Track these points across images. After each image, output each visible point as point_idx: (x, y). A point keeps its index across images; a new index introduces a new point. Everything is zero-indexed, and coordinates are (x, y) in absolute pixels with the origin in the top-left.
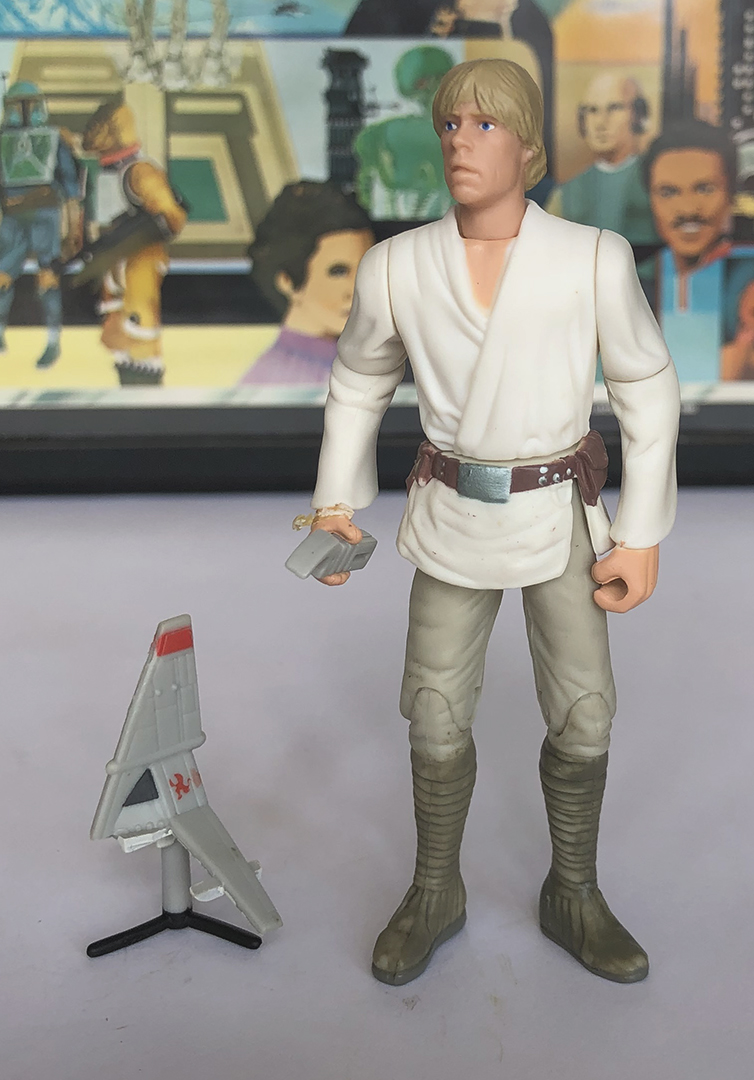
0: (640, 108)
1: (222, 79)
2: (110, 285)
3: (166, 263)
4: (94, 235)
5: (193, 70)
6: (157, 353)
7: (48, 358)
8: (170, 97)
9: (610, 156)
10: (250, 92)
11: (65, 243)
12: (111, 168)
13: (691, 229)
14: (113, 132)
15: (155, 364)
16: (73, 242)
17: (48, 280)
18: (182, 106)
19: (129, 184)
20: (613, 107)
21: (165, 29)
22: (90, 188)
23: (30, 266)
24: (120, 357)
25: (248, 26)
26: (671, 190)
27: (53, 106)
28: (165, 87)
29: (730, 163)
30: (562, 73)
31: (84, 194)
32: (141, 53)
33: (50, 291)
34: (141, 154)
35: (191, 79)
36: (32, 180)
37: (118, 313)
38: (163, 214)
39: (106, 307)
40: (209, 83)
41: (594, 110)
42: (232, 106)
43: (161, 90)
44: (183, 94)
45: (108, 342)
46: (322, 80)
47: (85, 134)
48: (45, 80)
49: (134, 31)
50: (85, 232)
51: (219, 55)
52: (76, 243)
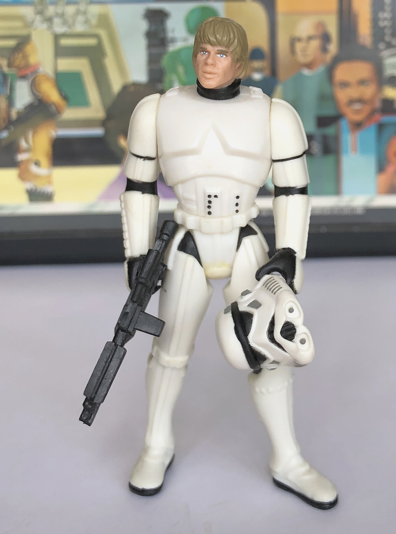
0: (325, 38)
1: (86, 26)
2: (23, 144)
3: (55, 131)
5: (70, 21)
6: (50, 182)
8: (57, 37)
9: (309, 66)
10: (103, 33)
12: (23, 77)
13: (357, 106)
14: (25, 57)
15: (49, 189)
16: (2, 120)
18: (64, 42)
19: (34, 87)
20: (310, 38)
22: (12, 89)
24: (29, 186)
26: (345, 85)
28: (54, 31)
29: (379, 68)
30: (281, 20)
31: (8, 92)
32: (40, 13)
34: (41, 69)
35: (70, 27)
37: (28, 161)
38: (54, 103)
39: (21, 157)
40: (79, 28)
41: (299, 40)
42: (92, 42)
43: (52, 33)
44: (65, 35)
45: (22, 177)
46: (144, 26)
47: (9, 59)
51: (85, 13)
52: (4, 121)
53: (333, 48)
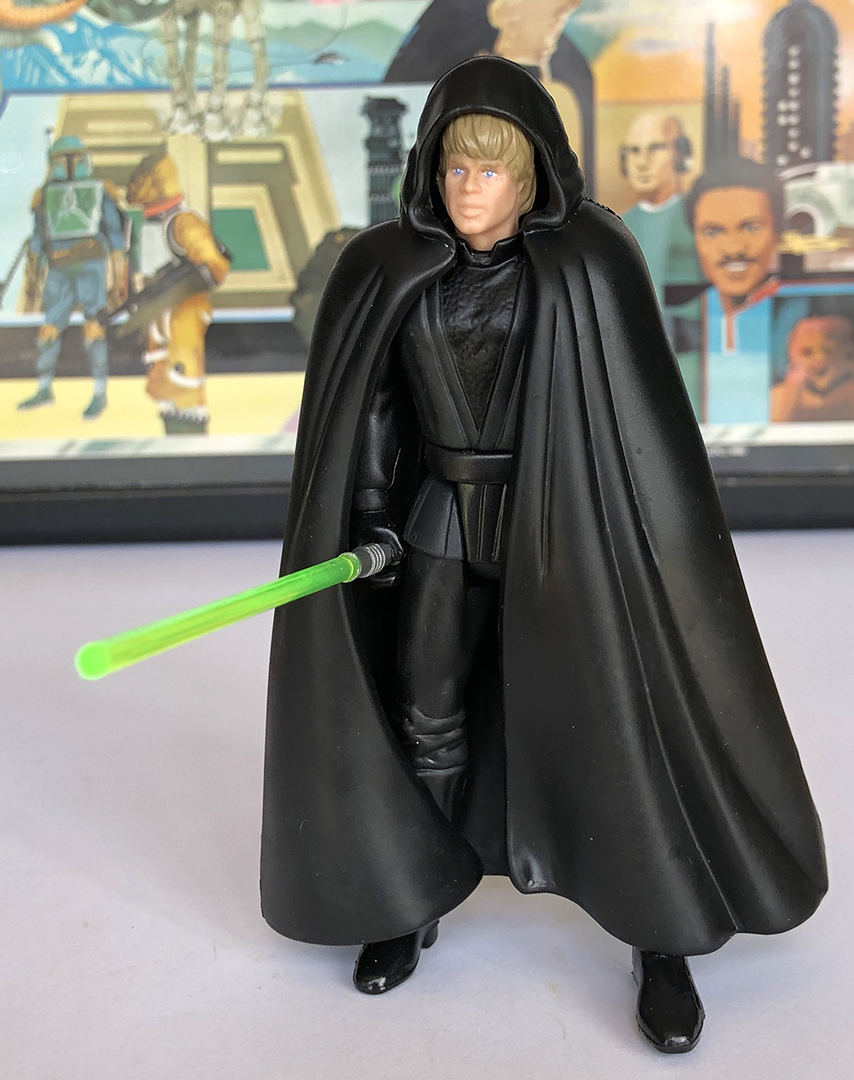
0: (683, 147)
1: (263, 129)
2: (155, 335)
3: (209, 313)
4: (139, 287)
5: (234, 121)
6: (202, 402)
7: (94, 409)
8: (212, 149)
9: (652, 196)
10: (290, 141)
11: (110, 294)
12: (154, 219)
13: (737, 267)
14: (157, 184)
15: (200, 412)
16: (117, 293)
17: (95, 331)
18: (224, 157)
19: (173, 235)
20: (654, 147)
21: (207, 81)
22: (134, 240)
23: (77, 318)
24: (165, 406)
25: (288, 76)
26: (716, 229)
27: (97, 160)
28: (206, 138)
29: (776, 200)
30: (602, 115)
31: (128, 245)
32: (183, 105)
33: (96, 342)
34: (184, 206)
35: (232, 130)
36: (78, 233)
37: (163, 362)
39: (150, 357)
40: (251, 133)
41: (636, 150)
42: (274, 156)
43: (203, 141)
44: (225, 145)
45: (153, 392)
46: (363, 127)
47: (129, 186)
48: (89, 134)
49: (176, 83)
50: (130, 284)
51: (260, 105)
52: (121, 295)
53: (695, 164)
